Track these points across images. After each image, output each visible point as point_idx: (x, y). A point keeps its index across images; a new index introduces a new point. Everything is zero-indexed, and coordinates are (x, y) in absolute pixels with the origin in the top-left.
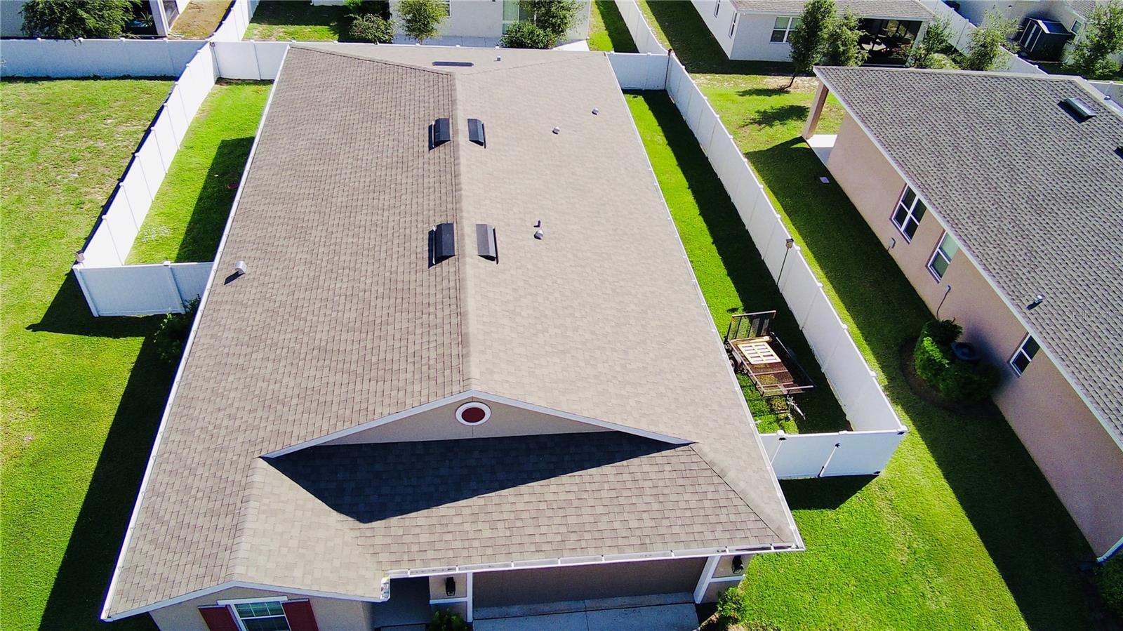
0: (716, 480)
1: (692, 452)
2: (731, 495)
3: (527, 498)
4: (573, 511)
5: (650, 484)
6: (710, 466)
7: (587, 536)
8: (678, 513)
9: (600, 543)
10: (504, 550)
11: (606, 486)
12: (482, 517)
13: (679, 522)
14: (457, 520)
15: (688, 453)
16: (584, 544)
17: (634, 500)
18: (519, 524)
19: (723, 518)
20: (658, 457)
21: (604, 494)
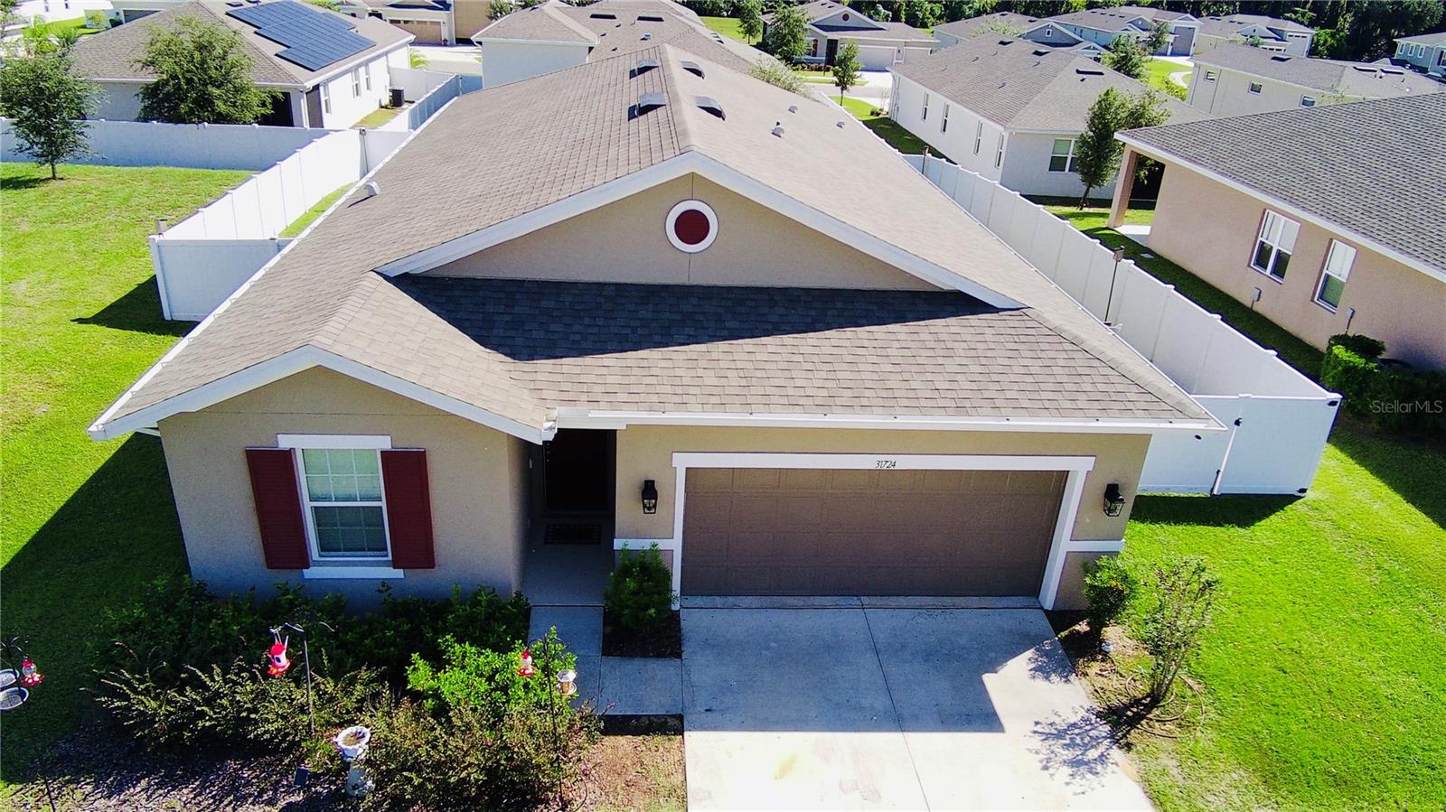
0: (1068, 346)
1: (1026, 318)
2: (1096, 363)
3: (771, 349)
4: (846, 367)
5: (964, 345)
6: (1057, 333)
7: (868, 393)
8: (1013, 378)
9: (892, 402)
10: (737, 400)
11: (895, 344)
12: (703, 364)
13: (1015, 387)
14: (663, 364)
15: (1019, 318)
16: (864, 401)
17: (940, 360)
18: (759, 374)
19: (1088, 387)
20: (973, 320)
21: (890, 351)
